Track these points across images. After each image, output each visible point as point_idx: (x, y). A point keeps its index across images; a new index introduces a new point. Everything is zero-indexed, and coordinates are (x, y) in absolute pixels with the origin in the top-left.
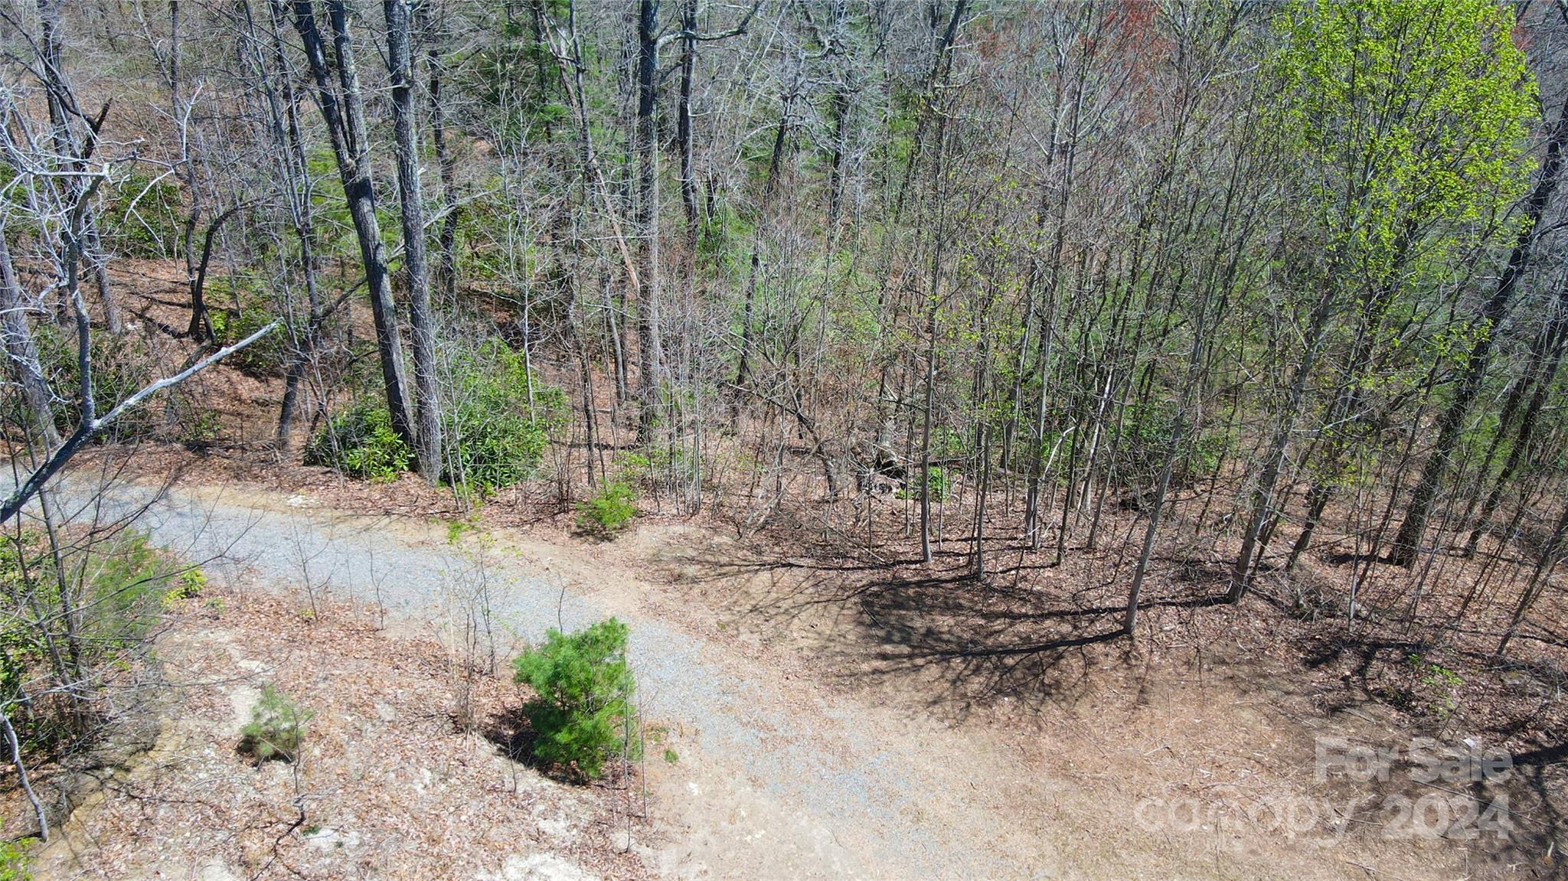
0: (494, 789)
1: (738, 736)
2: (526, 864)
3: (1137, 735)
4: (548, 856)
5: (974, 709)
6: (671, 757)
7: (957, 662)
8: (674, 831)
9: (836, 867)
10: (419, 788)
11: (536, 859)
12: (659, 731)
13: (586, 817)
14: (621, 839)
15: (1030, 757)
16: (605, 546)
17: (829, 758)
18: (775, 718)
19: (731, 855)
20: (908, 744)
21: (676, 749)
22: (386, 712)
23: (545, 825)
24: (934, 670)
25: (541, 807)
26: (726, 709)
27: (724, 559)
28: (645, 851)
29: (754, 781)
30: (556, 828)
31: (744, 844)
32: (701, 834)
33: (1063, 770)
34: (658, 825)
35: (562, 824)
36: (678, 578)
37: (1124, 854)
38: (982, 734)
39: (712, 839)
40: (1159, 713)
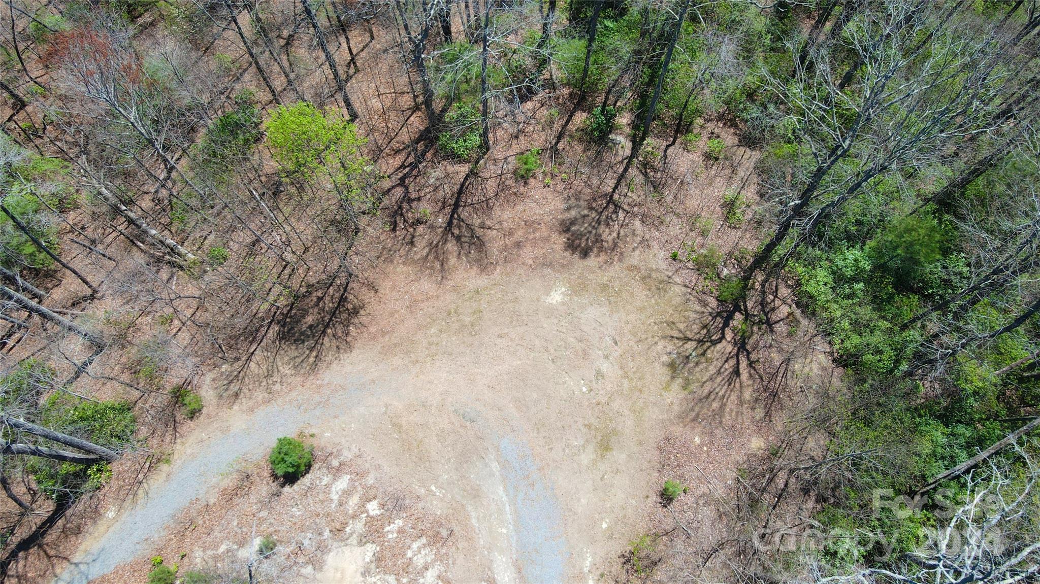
0: (306, 493)
1: (318, 412)
2: (334, 493)
3: (385, 304)
4: (334, 486)
5: (348, 340)
6: (312, 436)
7: (329, 331)
8: (339, 447)
9: (375, 412)
10: (298, 513)
11: (333, 489)
12: (301, 434)
13: (325, 470)
14: (335, 463)
15: (374, 338)
16: (204, 411)
17: (340, 393)
18: (317, 398)
19: (354, 437)
20: (348, 368)
21: (310, 433)
22: (264, 514)
23: (324, 483)
24: (326, 339)
25: (318, 482)
26: (306, 411)
27: (235, 373)
28: (342, 458)
29: (336, 417)
30: (326, 480)
31: (353, 431)
32: (343, 441)
33: (384, 333)
34: (335, 450)
35: (325, 478)
36: (237, 395)
37: (414, 339)
38: (358, 344)
39: (347, 439)
40: (383, 291)
